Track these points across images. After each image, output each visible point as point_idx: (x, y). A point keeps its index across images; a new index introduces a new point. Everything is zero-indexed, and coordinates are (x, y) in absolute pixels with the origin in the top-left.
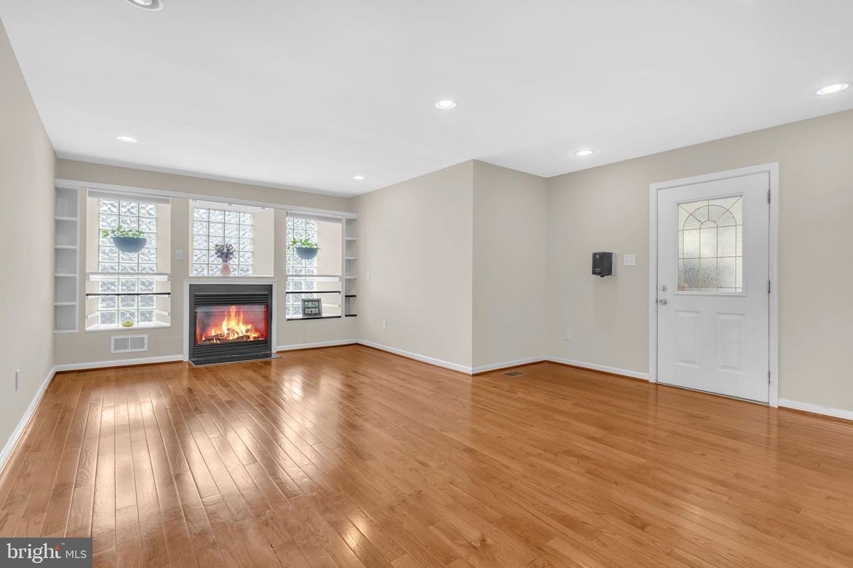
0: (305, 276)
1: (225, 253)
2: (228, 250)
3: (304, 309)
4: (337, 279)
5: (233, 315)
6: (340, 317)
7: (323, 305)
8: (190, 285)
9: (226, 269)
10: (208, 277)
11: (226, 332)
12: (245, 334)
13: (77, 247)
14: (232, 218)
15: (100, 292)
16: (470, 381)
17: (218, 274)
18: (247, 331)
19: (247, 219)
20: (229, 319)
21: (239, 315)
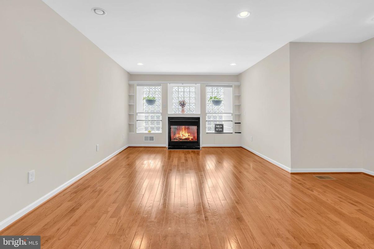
0: (218, 113)
1: (183, 104)
2: (184, 103)
3: (216, 128)
4: (231, 115)
5: (183, 129)
6: (232, 133)
7: (224, 127)
8: (168, 117)
9: (183, 111)
10: (178, 114)
11: (181, 136)
12: (188, 137)
13: (134, 104)
14: (187, 89)
15: (144, 120)
16: (290, 176)
17: (180, 113)
18: (189, 136)
19: (193, 89)
20: (182, 131)
21: (186, 130)
